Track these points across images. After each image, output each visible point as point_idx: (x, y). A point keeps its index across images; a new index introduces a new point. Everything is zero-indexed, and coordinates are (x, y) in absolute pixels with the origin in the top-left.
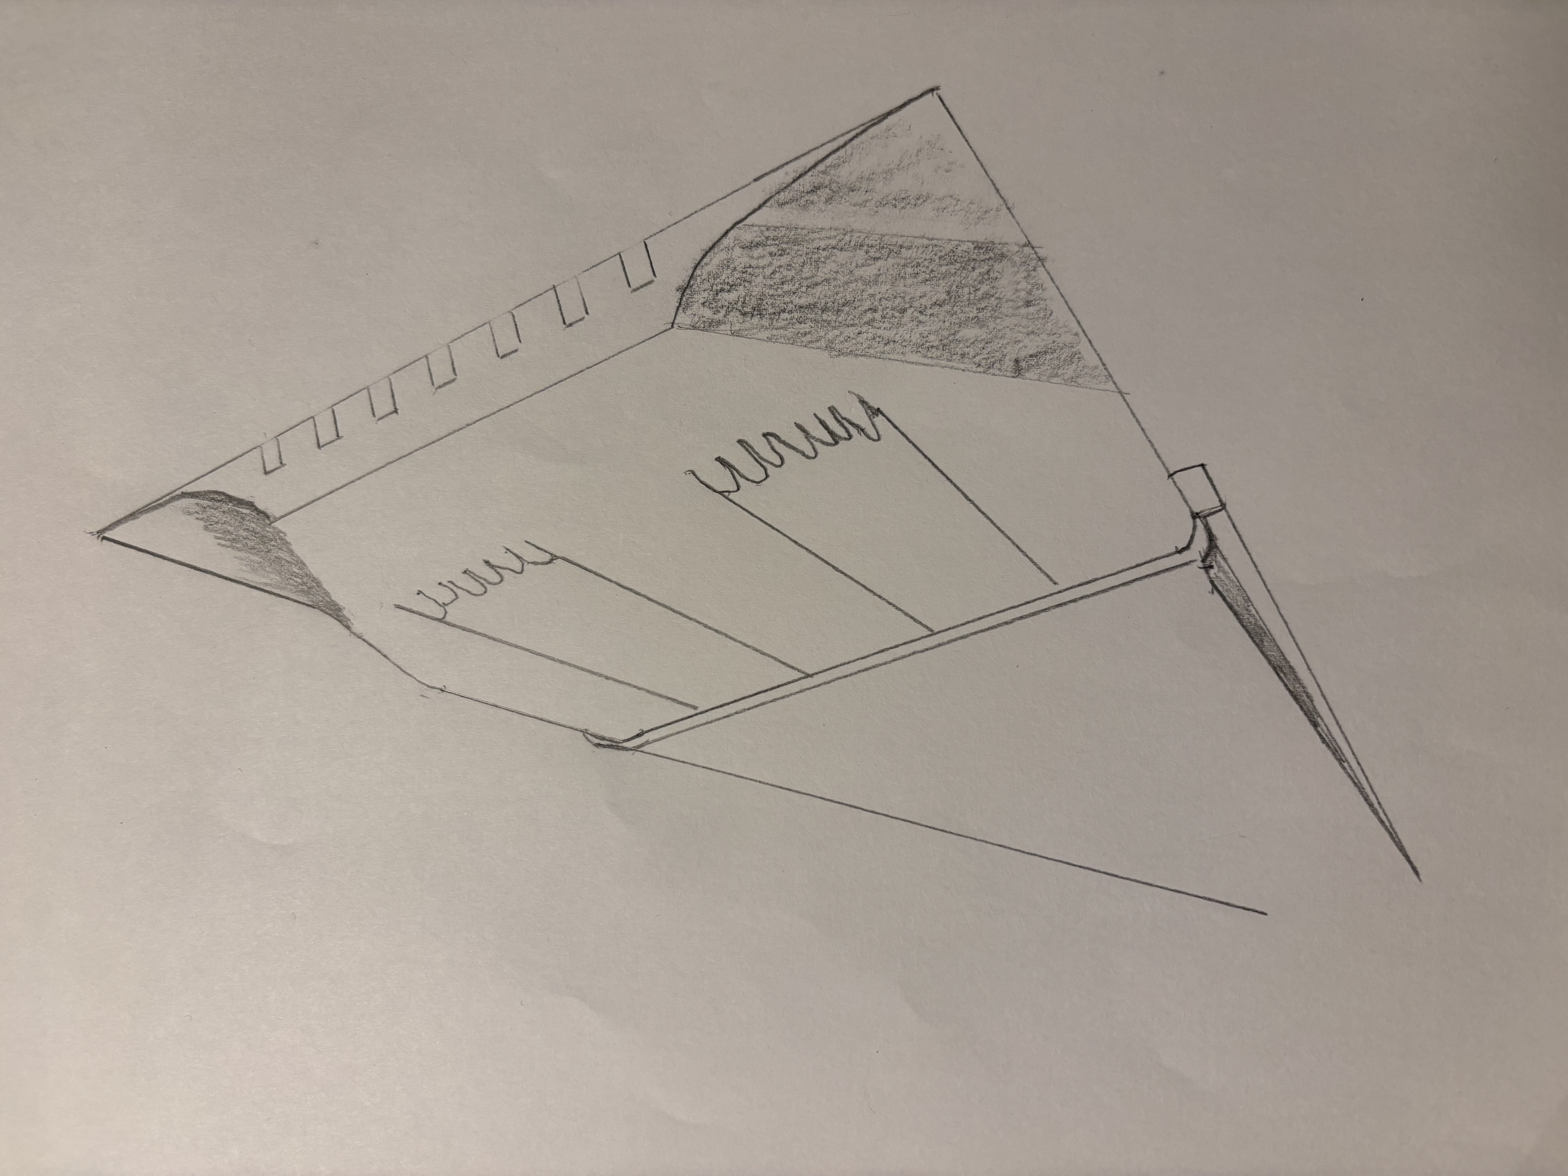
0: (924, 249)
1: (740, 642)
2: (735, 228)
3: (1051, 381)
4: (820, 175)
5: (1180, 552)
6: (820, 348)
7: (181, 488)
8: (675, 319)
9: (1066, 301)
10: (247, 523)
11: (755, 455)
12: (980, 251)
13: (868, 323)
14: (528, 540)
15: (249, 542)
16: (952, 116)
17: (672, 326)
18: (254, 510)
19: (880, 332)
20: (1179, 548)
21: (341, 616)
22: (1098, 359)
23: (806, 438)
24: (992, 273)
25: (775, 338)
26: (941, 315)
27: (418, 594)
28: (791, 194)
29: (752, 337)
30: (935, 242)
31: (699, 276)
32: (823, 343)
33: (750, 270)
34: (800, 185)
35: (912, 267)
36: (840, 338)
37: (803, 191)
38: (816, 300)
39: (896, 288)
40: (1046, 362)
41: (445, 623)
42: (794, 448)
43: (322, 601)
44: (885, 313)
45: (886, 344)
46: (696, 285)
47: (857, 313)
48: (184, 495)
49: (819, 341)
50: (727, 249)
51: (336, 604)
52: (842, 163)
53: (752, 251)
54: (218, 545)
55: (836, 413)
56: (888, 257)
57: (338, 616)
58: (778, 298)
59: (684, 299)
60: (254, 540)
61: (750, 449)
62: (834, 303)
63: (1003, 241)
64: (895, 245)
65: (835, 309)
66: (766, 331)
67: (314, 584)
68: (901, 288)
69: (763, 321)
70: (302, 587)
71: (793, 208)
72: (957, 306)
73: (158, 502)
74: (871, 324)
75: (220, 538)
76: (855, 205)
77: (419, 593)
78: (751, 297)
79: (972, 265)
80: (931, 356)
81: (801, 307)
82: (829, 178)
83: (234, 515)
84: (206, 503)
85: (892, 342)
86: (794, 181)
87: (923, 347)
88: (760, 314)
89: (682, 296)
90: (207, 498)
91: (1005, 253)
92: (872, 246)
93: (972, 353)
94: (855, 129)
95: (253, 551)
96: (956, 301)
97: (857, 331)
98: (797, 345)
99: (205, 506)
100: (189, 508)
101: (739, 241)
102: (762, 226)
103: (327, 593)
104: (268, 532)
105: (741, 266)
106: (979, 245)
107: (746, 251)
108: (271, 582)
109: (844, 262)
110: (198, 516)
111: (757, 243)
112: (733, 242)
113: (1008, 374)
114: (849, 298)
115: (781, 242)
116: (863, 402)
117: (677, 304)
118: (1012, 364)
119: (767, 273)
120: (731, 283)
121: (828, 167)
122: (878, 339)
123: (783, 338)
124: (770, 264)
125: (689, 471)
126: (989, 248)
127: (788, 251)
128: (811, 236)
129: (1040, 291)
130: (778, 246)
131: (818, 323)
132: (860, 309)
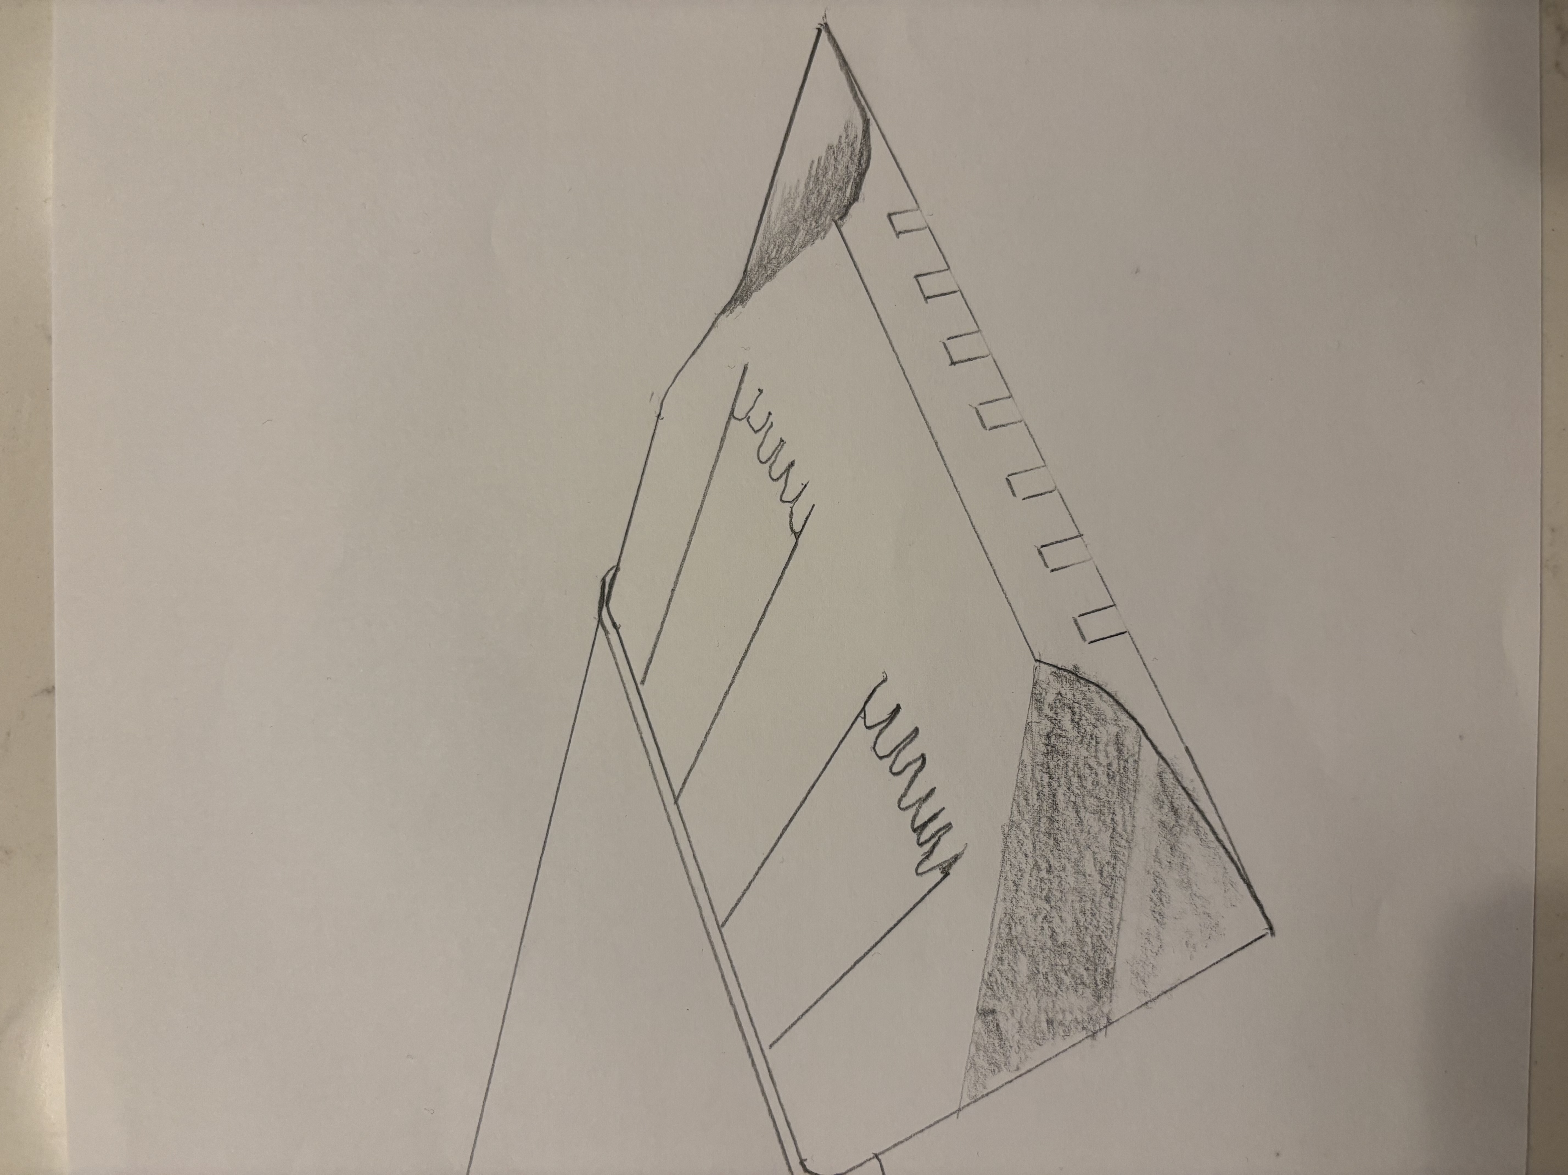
0: (1109, 920)
1: (710, 729)
2: (1138, 727)
3: (972, 1045)
4: (1189, 815)
5: (802, 1162)
6: (1012, 815)
7: (874, 118)
8: (1045, 663)
9: (1051, 1058)
10: (836, 194)
11: (902, 745)
12: (1104, 975)
13: (1036, 864)
14: (815, 507)
15: (814, 196)
16: (1243, 948)
17: (1036, 661)
18: (850, 202)
19: (1027, 876)
20: (805, 1163)
21: (735, 304)
22: (993, 1088)
23: (920, 799)
24: (1082, 987)
25: (1023, 768)
26: (1041, 937)
27: (759, 390)
28: (1170, 785)
29: (1025, 744)
30: (1116, 931)
31: (1089, 689)
32: (1017, 818)
33: (1094, 743)
34: (1180, 794)
35: (1091, 908)
36: (1022, 835)
37: (1173, 798)
38: (1061, 810)
39: (1071, 893)
40: (992, 1040)
41: (729, 419)
42: (909, 786)
43: (751, 281)
44: (1046, 881)
45: (1014, 882)
46: (1079, 686)
47: (1047, 852)
48: (866, 122)
49: (1018, 814)
50: (1116, 718)
51: (748, 297)
52: (1200, 837)
53: (1113, 744)
54: (812, 161)
55: (944, 831)
56: (1102, 884)
57: (736, 300)
58: (1064, 772)
59: (1065, 673)
60: (817, 201)
61: (908, 740)
62: (1057, 829)
63: (1114, 998)
64: (1115, 891)
65: (1052, 830)
66: (1031, 758)
67: (769, 272)
68: (1070, 897)
69: (1041, 756)
70: (766, 258)
71: (1156, 788)
72: (1050, 954)
73: (858, 93)
74: (1035, 867)
75: (819, 163)
76: (1157, 851)
77: (761, 391)
78: (1066, 743)
79: (1091, 967)
80: (1002, 928)
81: (1054, 795)
82: (1186, 824)
83: (844, 179)
84: (858, 146)
85: (1016, 888)
86: (1184, 788)
87: (1010, 921)
88: (1048, 753)
89: (1068, 670)
90: (863, 147)
91: (1102, 999)
92: (1114, 868)
93: (1002, 968)
94: (1235, 850)
95: (805, 200)
96: (1056, 952)
97: (1028, 853)
98: (1015, 791)
99: (855, 145)
100: (852, 127)
101: (1124, 731)
102: (1139, 755)
103: (759, 287)
104: (826, 218)
105: (1098, 732)
106: (1111, 975)
107: (1114, 738)
108: (771, 222)
109: (1099, 839)
110: (843, 138)
111: (1121, 751)
112: (1123, 726)
113: (981, 1003)
114: (1063, 845)
115: (1122, 775)
116: (956, 858)
117: (1060, 666)
118: (991, 1007)
119: (1091, 760)
120: (1081, 722)
121: (1197, 823)
122: (1019, 874)
123: (1022, 776)
124: (1099, 764)
125: (887, 676)
126: (1107, 984)
127: (1112, 782)
128: (1127, 806)
129: (1063, 1034)
130: (1118, 772)
131: (1037, 813)
132: (1050, 855)
